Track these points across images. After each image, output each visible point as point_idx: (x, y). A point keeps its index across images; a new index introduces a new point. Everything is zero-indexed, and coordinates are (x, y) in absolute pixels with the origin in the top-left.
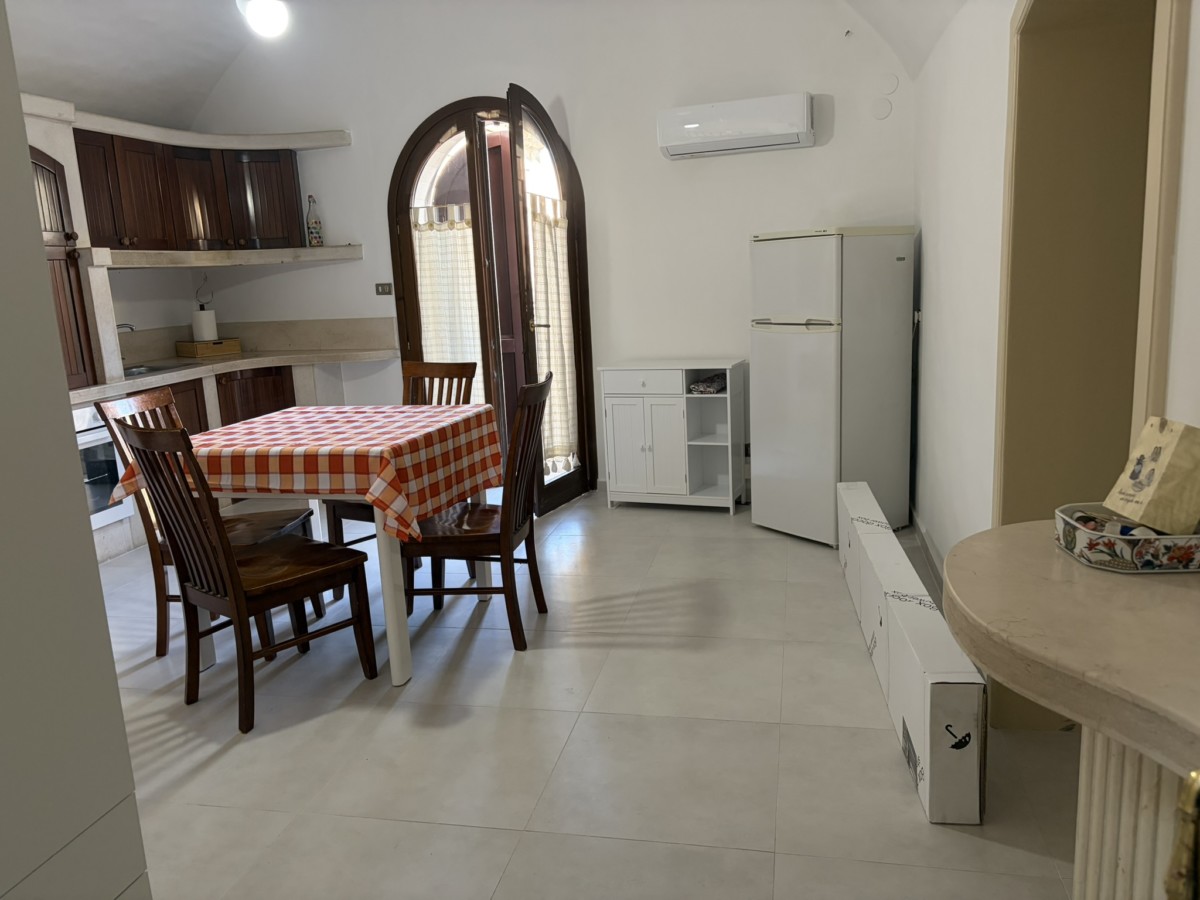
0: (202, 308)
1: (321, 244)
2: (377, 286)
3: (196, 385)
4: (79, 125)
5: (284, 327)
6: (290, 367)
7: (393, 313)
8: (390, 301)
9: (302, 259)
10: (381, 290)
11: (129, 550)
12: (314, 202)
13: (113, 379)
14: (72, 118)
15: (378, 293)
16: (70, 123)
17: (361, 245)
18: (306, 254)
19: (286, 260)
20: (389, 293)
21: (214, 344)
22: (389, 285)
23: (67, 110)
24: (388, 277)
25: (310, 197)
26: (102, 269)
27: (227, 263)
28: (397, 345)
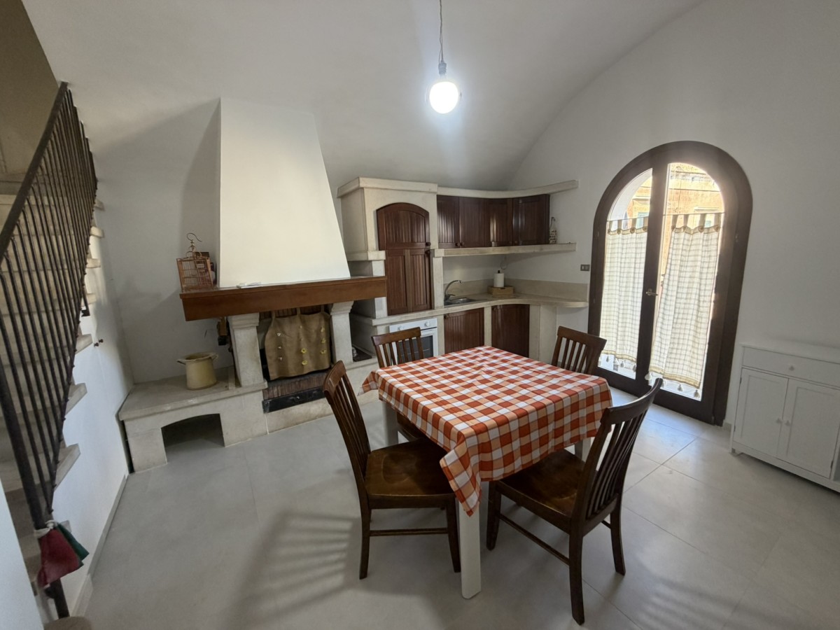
0: (499, 272)
1: (555, 243)
2: (582, 265)
3: (481, 311)
4: (440, 193)
6: (529, 305)
7: (588, 282)
8: (588, 274)
9: (545, 250)
10: (584, 268)
12: (555, 220)
13: (438, 307)
14: (436, 191)
15: (582, 270)
16: (435, 193)
17: (576, 243)
18: (546, 248)
19: (536, 251)
20: (588, 270)
21: (500, 289)
22: (588, 265)
23: (434, 188)
24: (588, 261)
25: (553, 218)
26: (440, 258)
27: (507, 252)
28: (588, 299)
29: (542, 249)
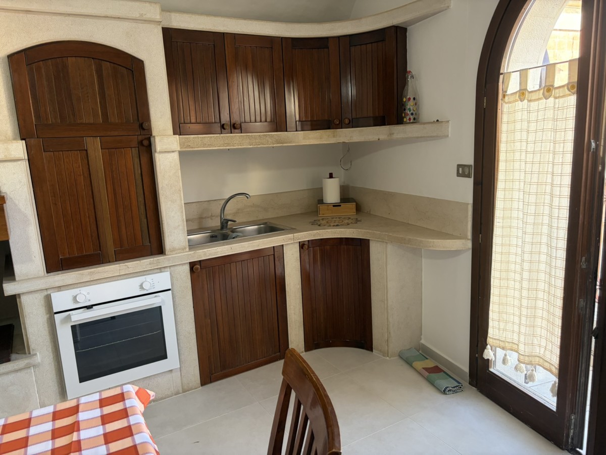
0: (331, 176)
1: (416, 121)
2: (459, 166)
3: (277, 254)
4: (167, 25)
5: (387, 197)
7: (469, 199)
8: (469, 183)
9: (395, 136)
10: (462, 171)
11: (177, 393)
13: (172, 250)
14: (158, 17)
15: (458, 175)
17: (448, 121)
18: (399, 131)
19: (382, 137)
20: (469, 176)
21: (334, 206)
22: (469, 166)
24: (468, 158)
25: (409, 72)
26: (173, 154)
27: (332, 141)
28: (469, 234)
29: (391, 134)
